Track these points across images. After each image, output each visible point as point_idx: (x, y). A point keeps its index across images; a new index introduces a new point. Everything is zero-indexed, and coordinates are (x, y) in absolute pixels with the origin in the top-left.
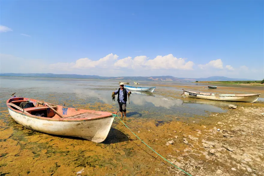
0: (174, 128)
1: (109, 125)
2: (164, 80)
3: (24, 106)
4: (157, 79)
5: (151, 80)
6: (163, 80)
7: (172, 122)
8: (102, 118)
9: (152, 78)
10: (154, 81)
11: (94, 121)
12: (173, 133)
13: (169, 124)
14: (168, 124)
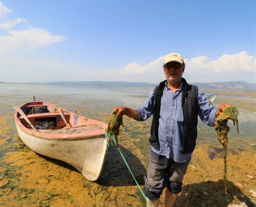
0: (249, 167)
1: (101, 152)
2: (232, 87)
3: (36, 111)
4: (221, 86)
5: (212, 87)
6: (230, 87)
7: (243, 153)
8: (86, 138)
9: (213, 85)
10: (216, 88)
11: (73, 142)
12: (247, 180)
13: (238, 157)
14: (235, 157)
